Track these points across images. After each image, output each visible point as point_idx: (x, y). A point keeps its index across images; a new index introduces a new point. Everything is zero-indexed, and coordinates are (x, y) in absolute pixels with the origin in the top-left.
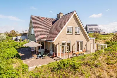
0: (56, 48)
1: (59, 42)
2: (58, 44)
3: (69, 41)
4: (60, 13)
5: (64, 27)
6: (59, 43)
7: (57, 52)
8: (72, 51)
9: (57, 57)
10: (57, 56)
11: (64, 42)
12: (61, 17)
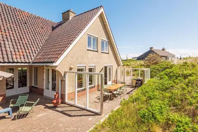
0: (63, 81)
1: (72, 67)
2: (67, 70)
3: (92, 65)
4: (68, 11)
5: (81, 34)
6: (71, 69)
7: (65, 91)
8: (96, 84)
9: (65, 103)
10: (67, 100)
11: (81, 66)
12: (70, 19)
